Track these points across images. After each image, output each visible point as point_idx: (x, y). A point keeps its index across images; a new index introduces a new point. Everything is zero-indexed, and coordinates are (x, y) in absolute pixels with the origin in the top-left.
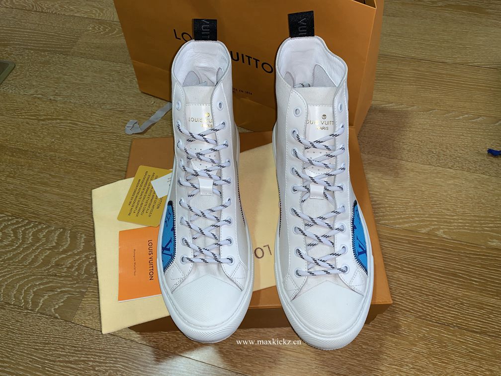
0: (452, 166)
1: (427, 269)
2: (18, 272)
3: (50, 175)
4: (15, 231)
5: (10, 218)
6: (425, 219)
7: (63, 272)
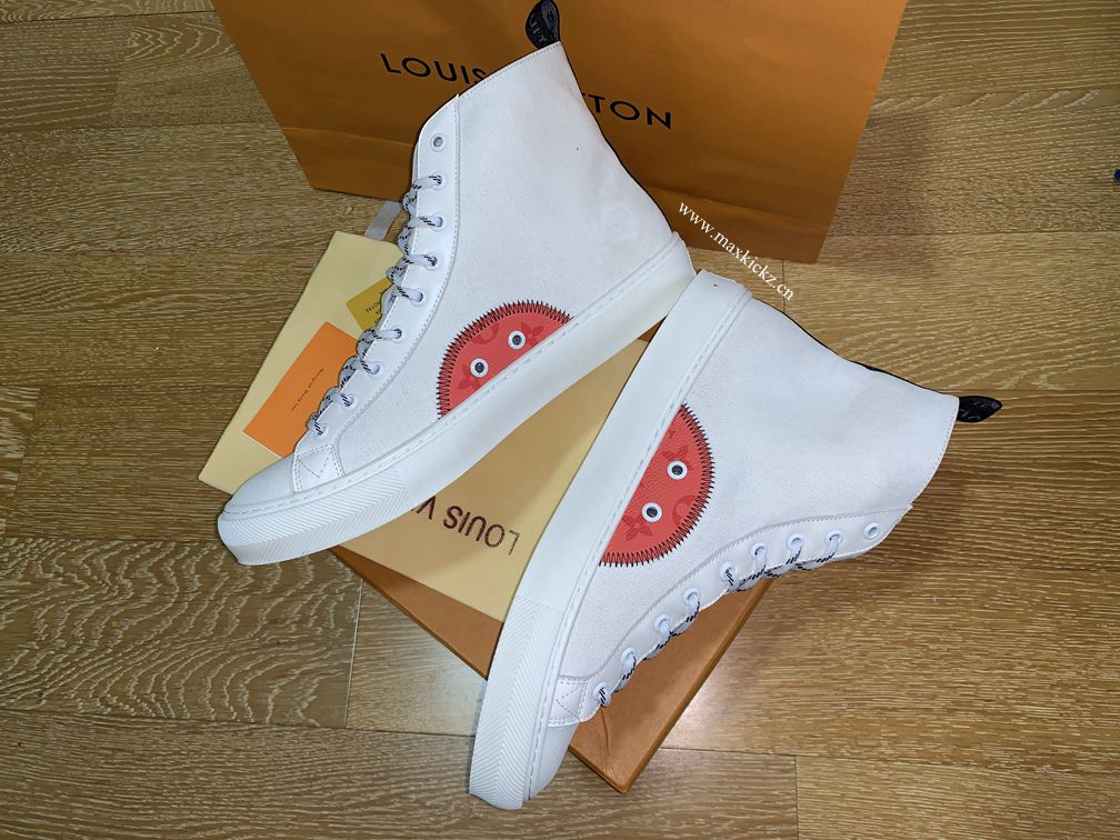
0: (1044, 226)
1: (1026, 465)
2: (198, 653)
3: (182, 431)
4: (157, 570)
5: (135, 545)
6: (1006, 358)
7: (292, 634)
